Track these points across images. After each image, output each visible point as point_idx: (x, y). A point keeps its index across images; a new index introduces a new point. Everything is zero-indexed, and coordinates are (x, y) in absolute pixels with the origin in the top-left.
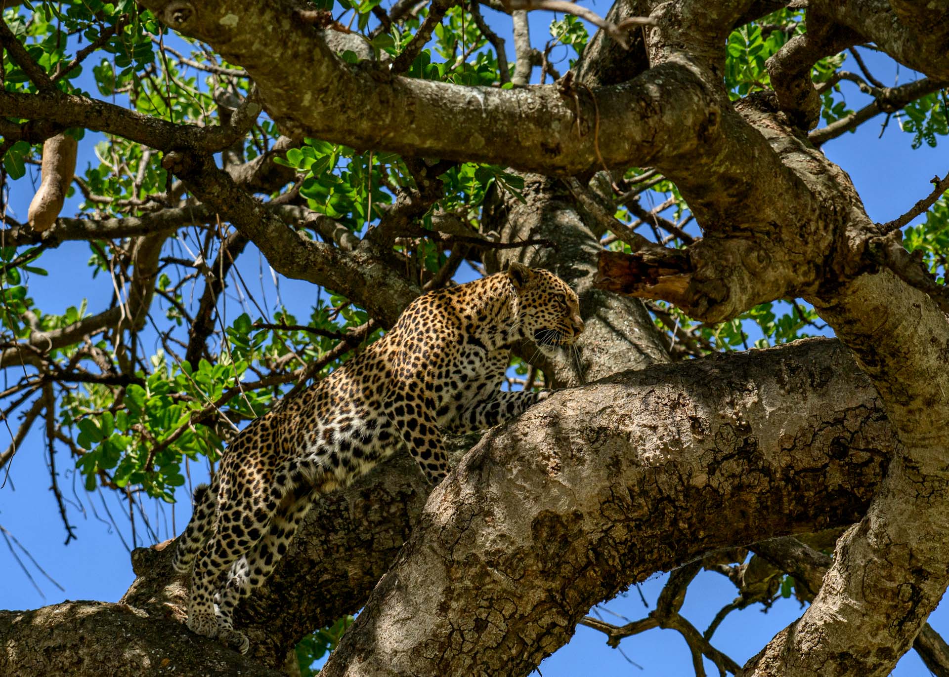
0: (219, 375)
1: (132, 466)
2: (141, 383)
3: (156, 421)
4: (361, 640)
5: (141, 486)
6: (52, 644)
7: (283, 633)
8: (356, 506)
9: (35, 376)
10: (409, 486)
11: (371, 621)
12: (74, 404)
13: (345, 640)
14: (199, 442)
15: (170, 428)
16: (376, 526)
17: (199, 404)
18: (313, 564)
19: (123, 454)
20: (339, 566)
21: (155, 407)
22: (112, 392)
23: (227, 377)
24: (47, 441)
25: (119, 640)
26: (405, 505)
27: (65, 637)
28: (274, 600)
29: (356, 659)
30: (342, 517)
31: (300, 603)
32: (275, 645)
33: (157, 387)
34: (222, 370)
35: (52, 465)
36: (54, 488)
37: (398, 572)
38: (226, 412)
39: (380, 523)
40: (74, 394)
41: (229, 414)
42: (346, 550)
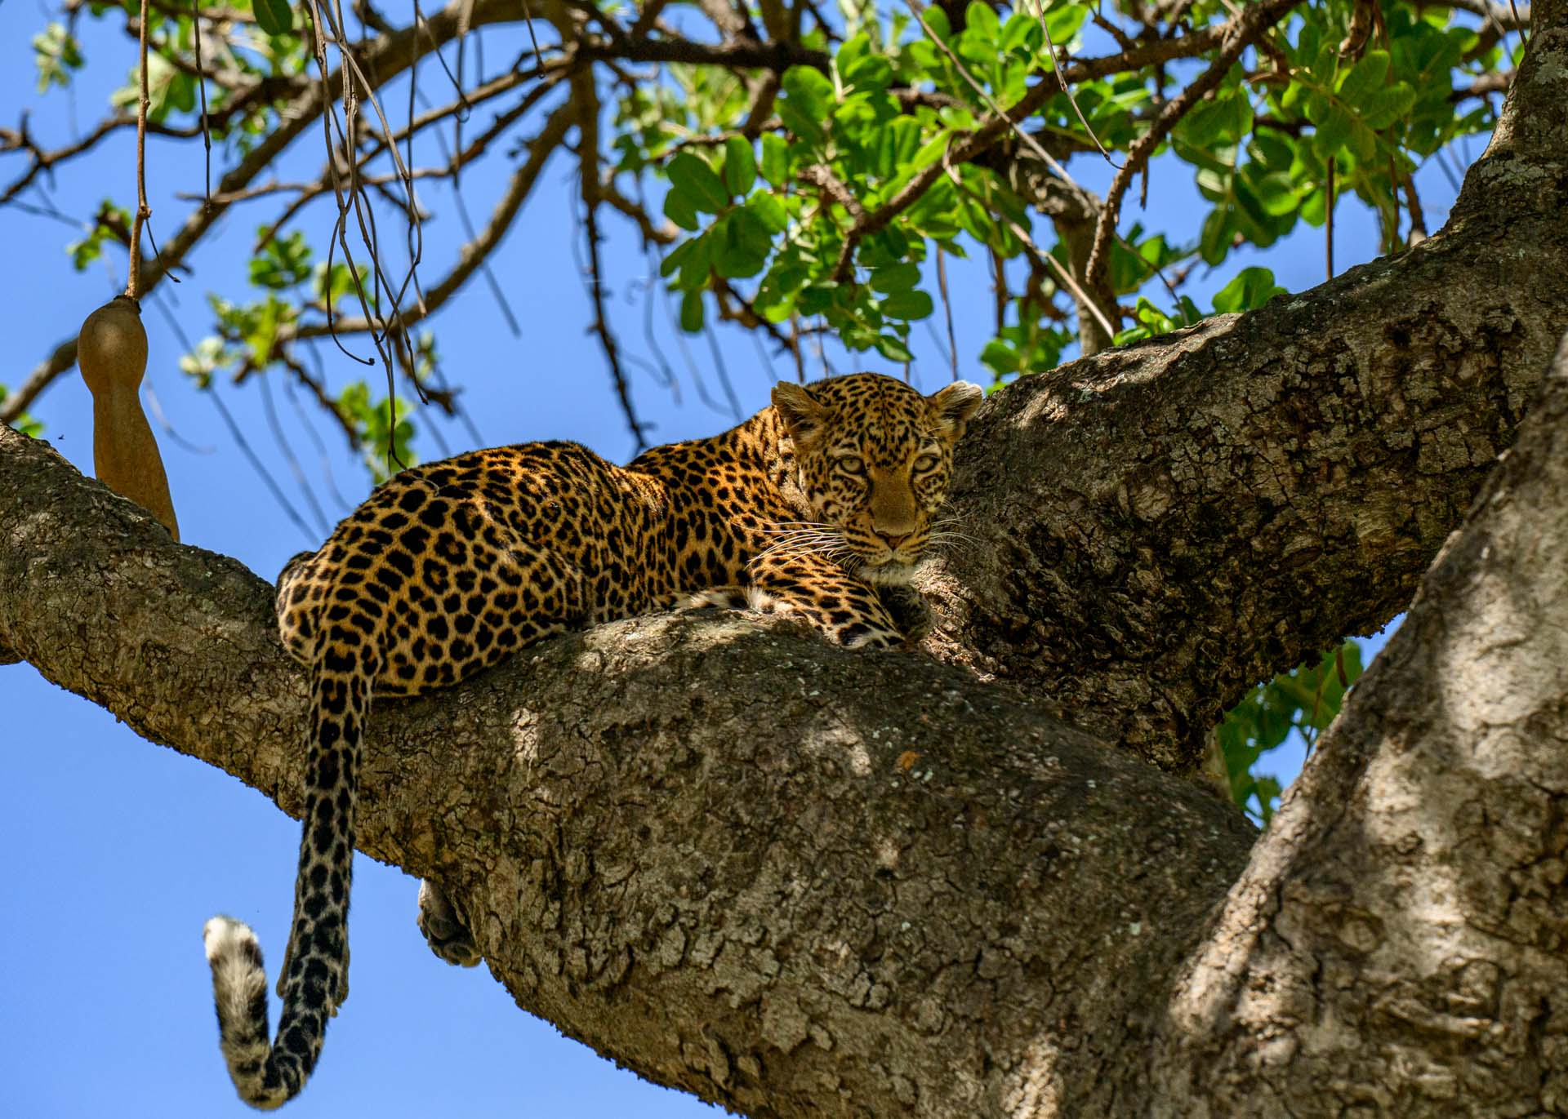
0: (1019, 40)
1: (801, 270)
2: (820, 62)
3: (859, 159)
4: (1399, 699)
5: (824, 322)
6: (622, 717)
7: (1196, 682)
8: (1374, 364)
9: (553, 48)
10: (1506, 310)
11: (1424, 649)
12: (650, 117)
13: (1358, 697)
14: (969, 208)
15: (893, 174)
16: (1425, 412)
17: (967, 114)
18: (1268, 509)
19: (779, 243)
20: (1334, 515)
21: (857, 122)
22: (744, 86)
23: (1037, 46)
24: (582, 210)
25: (791, 706)
26: (1498, 360)
27: (654, 701)
28: (1173, 602)
29: (1386, 746)
30: (1339, 391)
31: (1235, 608)
32: (1177, 714)
33: (858, 74)
34: (1025, 28)
35: (595, 271)
36: (600, 328)
37: (1488, 525)
38: (1036, 135)
39: (1435, 404)
40: (647, 92)
41: (1045, 137)
42: (1353, 473)
